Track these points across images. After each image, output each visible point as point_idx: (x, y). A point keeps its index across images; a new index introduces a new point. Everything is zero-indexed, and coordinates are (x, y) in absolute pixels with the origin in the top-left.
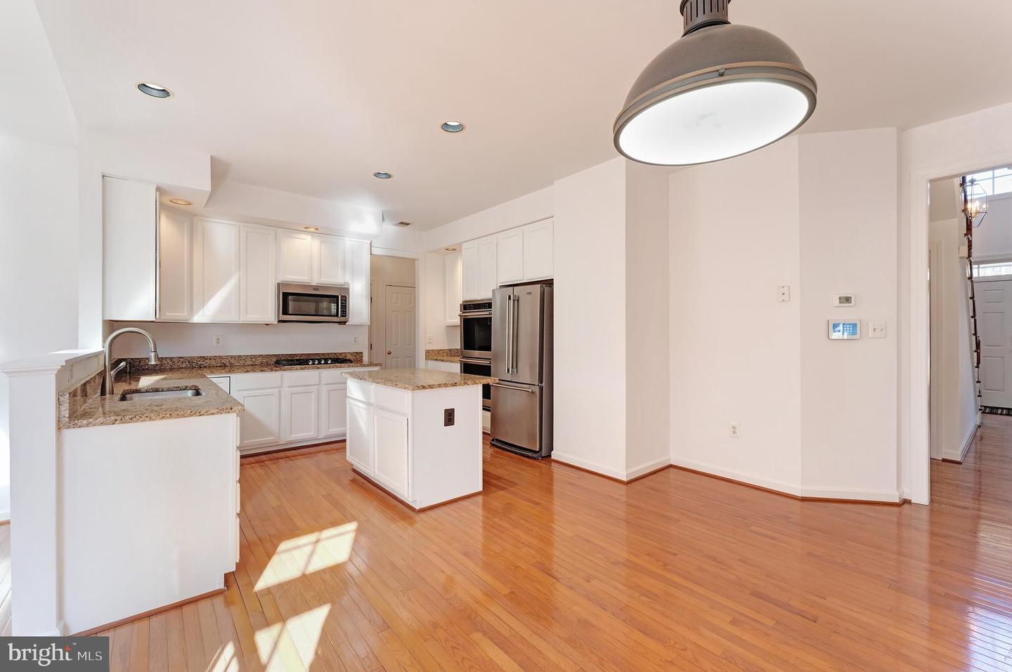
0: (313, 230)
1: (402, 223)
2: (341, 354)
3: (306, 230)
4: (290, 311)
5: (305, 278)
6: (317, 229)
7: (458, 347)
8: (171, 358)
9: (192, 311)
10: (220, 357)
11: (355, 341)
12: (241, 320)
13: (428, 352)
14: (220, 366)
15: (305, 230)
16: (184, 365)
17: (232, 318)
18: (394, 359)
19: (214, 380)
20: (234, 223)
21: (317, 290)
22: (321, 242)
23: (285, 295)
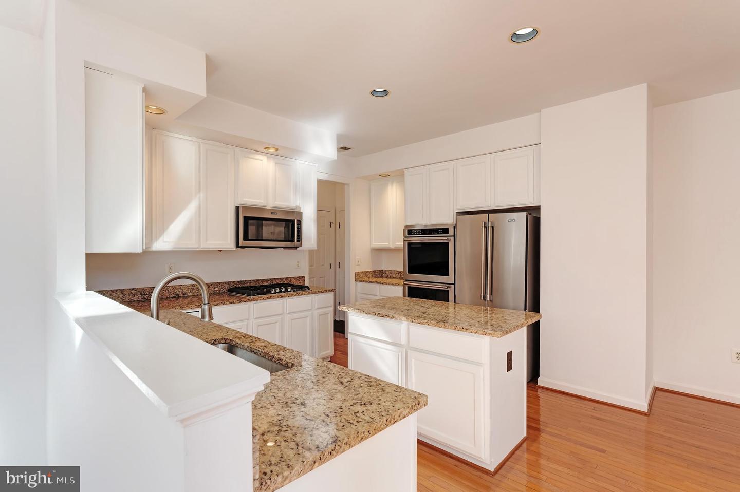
0: (272, 151)
1: (343, 148)
2: (286, 279)
4: (250, 236)
6: (277, 150)
7: (400, 269)
12: (202, 247)
13: (357, 274)
14: (173, 297)
15: (264, 151)
17: (192, 244)
20: (194, 139)
21: (276, 213)
22: (276, 164)
23: (246, 221)
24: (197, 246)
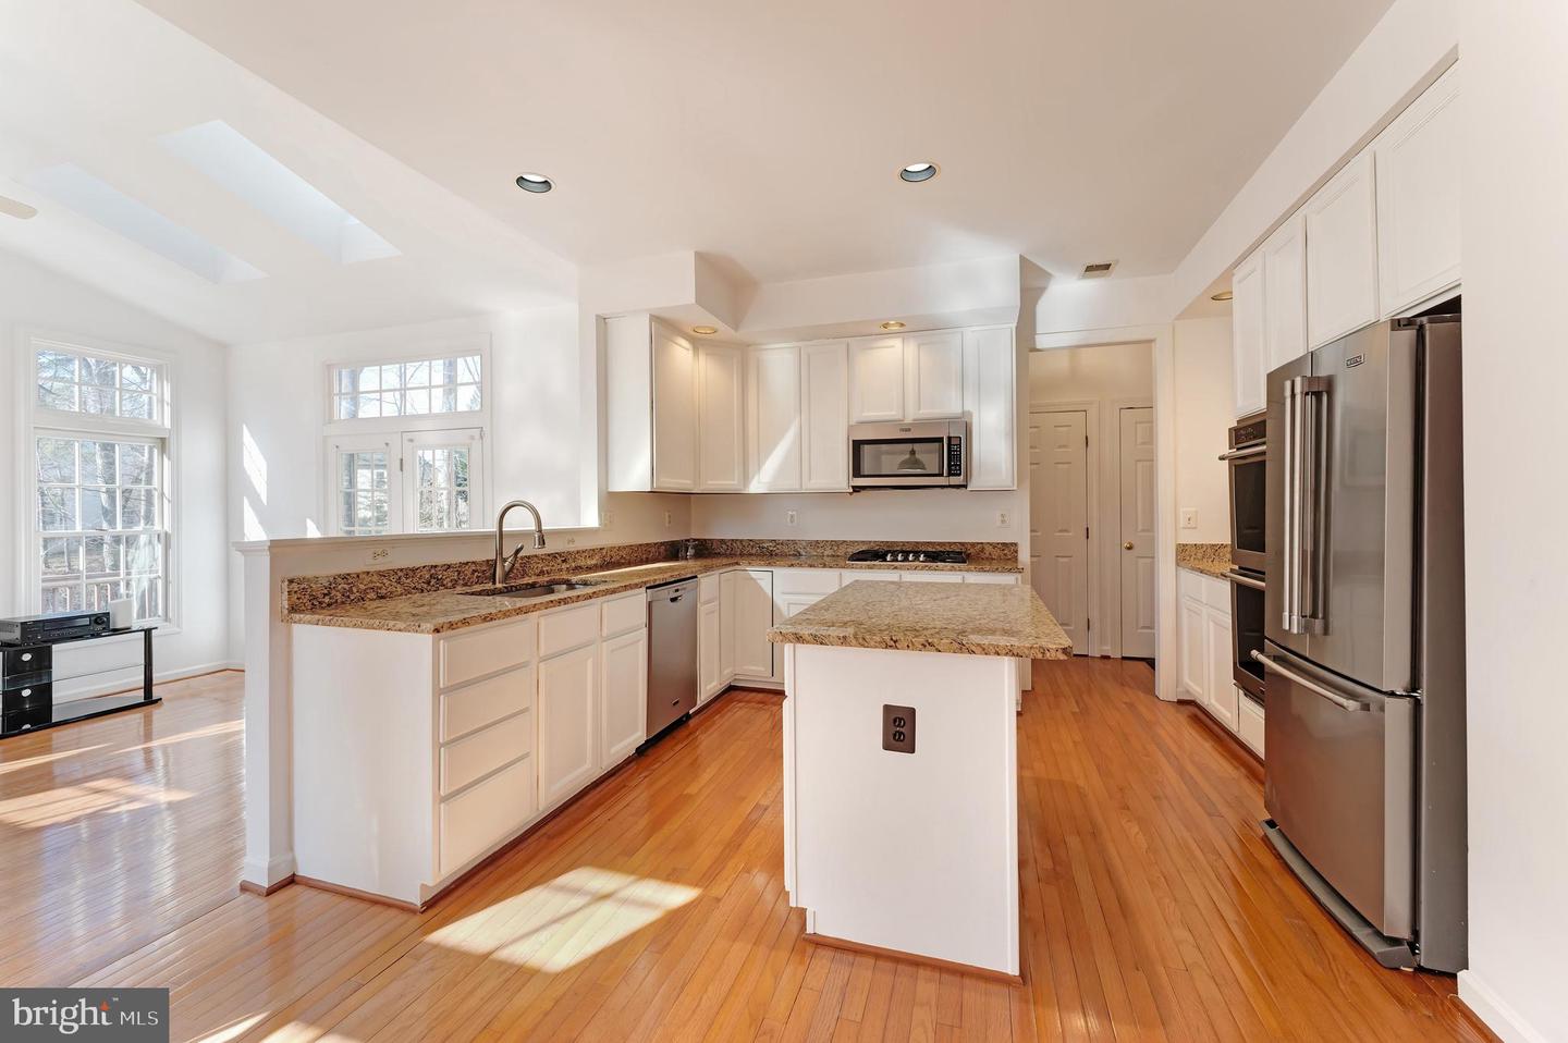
0: (896, 328)
1: (1090, 269)
3: (884, 330)
4: (866, 470)
5: (893, 413)
6: (902, 325)
7: (1227, 540)
8: (741, 541)
9: (746, 479)
10: (795, 542)
11: (1003, 522)
12: (804, 487)
13: (1181, 548)
16: (754, 551)
17: (789, 484)
18: (1141, 561)
19: (753, 574)
21: (907, 430)
22: (919, 346)
23: (857, 446)
24: (798, 487)
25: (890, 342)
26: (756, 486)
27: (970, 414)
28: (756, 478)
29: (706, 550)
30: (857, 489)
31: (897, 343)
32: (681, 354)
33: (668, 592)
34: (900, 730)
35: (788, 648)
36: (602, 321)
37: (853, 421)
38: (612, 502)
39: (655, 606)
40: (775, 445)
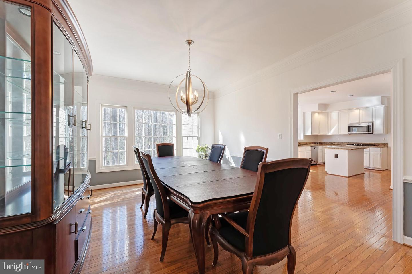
0: (358, 108)
8: (328, 142)
9: (328, 132)
10: (338, 143)
11: (384, 139)
16: (330, 144)
17: (336, 133)
21: (360, 125)
22: (363, 111)
23: (349, 127)
24: (338, 133)
25: (356, 110)
26: (330, 134)
27: (374, 121)
28: (330, 132)
29: (321, 143)
30: (350, 134)
31: (358, 110)
32: (316, 115)
33: (314, 147)
34: (336, 156)
35: (325, 149)
36: (304, 113)
37: (349, 123)
38: (306, 136)
39: (312, 149)
40: (333, 128)
